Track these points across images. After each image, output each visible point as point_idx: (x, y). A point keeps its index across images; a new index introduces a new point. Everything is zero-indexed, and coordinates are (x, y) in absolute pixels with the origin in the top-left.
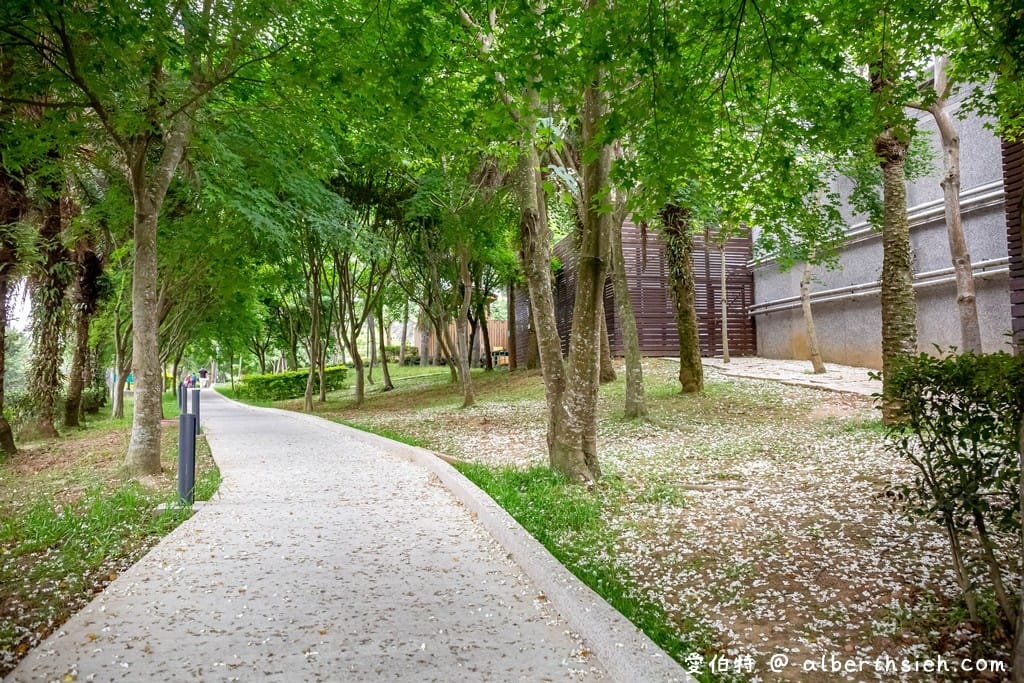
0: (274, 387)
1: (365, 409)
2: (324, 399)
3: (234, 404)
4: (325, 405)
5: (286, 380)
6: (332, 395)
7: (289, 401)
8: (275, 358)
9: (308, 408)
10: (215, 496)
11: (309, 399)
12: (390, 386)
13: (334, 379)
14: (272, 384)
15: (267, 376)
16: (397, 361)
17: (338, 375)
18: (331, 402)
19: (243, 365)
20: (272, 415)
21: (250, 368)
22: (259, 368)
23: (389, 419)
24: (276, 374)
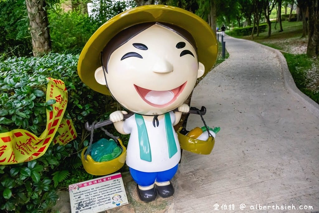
0: (243, 32)
1: (270, 39)
2: (258, 35)
3: (231, 38)
4: (259, 38)
5: (246, 29)
6: (261, 34)
7: (247, 36)
8: (244, 21)
9: (252, 39)
10: (229, 58)
11: (253, 36)
12: (282, 30)
13: (262, 28)
14: (242, 31)
15: (241, 28)
16: (288, 20)
17: (264, 27)
18: (260, 36)
19: (233, 24)
20: (241, 41)
21: (235, 25)
22: (238, 25)
23: (275, 42)
24: (244, 27)
